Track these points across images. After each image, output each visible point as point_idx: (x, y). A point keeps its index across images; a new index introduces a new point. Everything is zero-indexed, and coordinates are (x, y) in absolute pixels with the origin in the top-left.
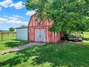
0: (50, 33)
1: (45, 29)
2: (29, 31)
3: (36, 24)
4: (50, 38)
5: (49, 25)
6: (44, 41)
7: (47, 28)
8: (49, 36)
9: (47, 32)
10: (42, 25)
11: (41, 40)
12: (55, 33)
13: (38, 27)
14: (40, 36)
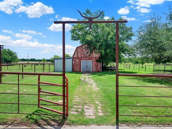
0: (96, 64)
1: (92, 61)
2: (74, 62)
3: (82, 56)
4: (96, 68)
5: (95, 57)
6: (91, 71)
7: (94, 59)
8: (95, 66)
9: (94, 63)
10: (88, 57)
11: (88, 71)
12: (100, 63)
13: (84, 58)
14: (87, 66)
